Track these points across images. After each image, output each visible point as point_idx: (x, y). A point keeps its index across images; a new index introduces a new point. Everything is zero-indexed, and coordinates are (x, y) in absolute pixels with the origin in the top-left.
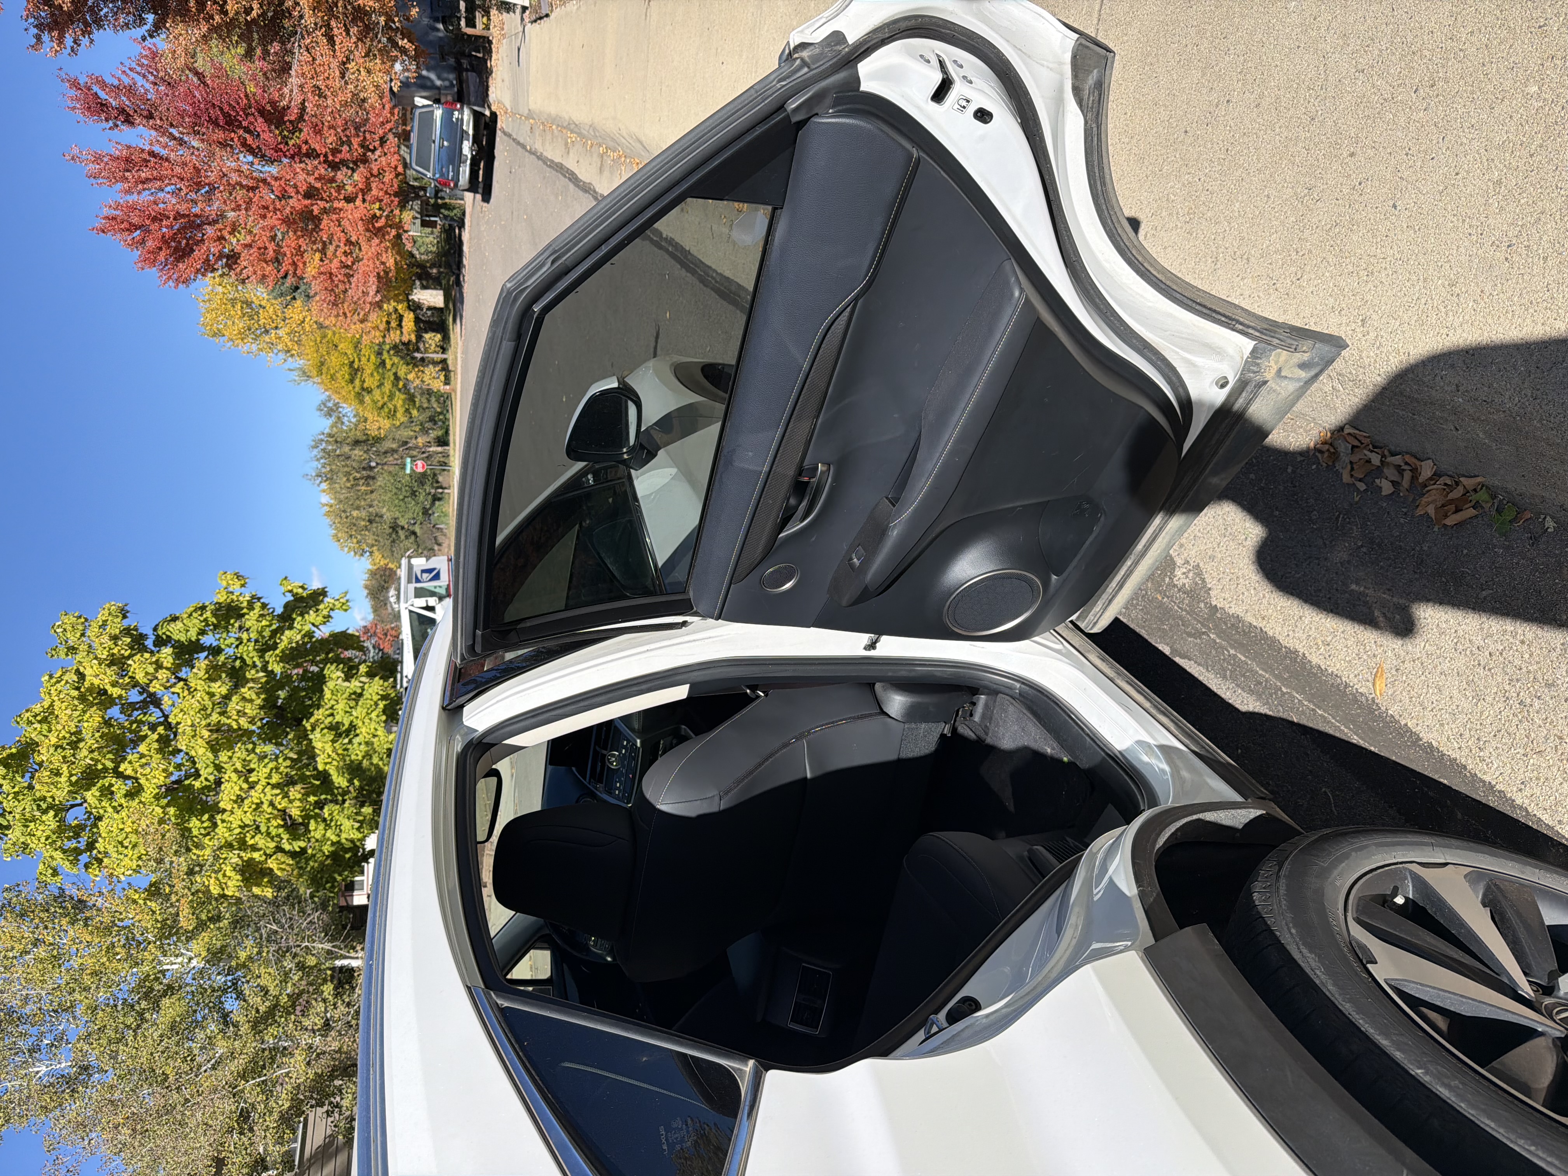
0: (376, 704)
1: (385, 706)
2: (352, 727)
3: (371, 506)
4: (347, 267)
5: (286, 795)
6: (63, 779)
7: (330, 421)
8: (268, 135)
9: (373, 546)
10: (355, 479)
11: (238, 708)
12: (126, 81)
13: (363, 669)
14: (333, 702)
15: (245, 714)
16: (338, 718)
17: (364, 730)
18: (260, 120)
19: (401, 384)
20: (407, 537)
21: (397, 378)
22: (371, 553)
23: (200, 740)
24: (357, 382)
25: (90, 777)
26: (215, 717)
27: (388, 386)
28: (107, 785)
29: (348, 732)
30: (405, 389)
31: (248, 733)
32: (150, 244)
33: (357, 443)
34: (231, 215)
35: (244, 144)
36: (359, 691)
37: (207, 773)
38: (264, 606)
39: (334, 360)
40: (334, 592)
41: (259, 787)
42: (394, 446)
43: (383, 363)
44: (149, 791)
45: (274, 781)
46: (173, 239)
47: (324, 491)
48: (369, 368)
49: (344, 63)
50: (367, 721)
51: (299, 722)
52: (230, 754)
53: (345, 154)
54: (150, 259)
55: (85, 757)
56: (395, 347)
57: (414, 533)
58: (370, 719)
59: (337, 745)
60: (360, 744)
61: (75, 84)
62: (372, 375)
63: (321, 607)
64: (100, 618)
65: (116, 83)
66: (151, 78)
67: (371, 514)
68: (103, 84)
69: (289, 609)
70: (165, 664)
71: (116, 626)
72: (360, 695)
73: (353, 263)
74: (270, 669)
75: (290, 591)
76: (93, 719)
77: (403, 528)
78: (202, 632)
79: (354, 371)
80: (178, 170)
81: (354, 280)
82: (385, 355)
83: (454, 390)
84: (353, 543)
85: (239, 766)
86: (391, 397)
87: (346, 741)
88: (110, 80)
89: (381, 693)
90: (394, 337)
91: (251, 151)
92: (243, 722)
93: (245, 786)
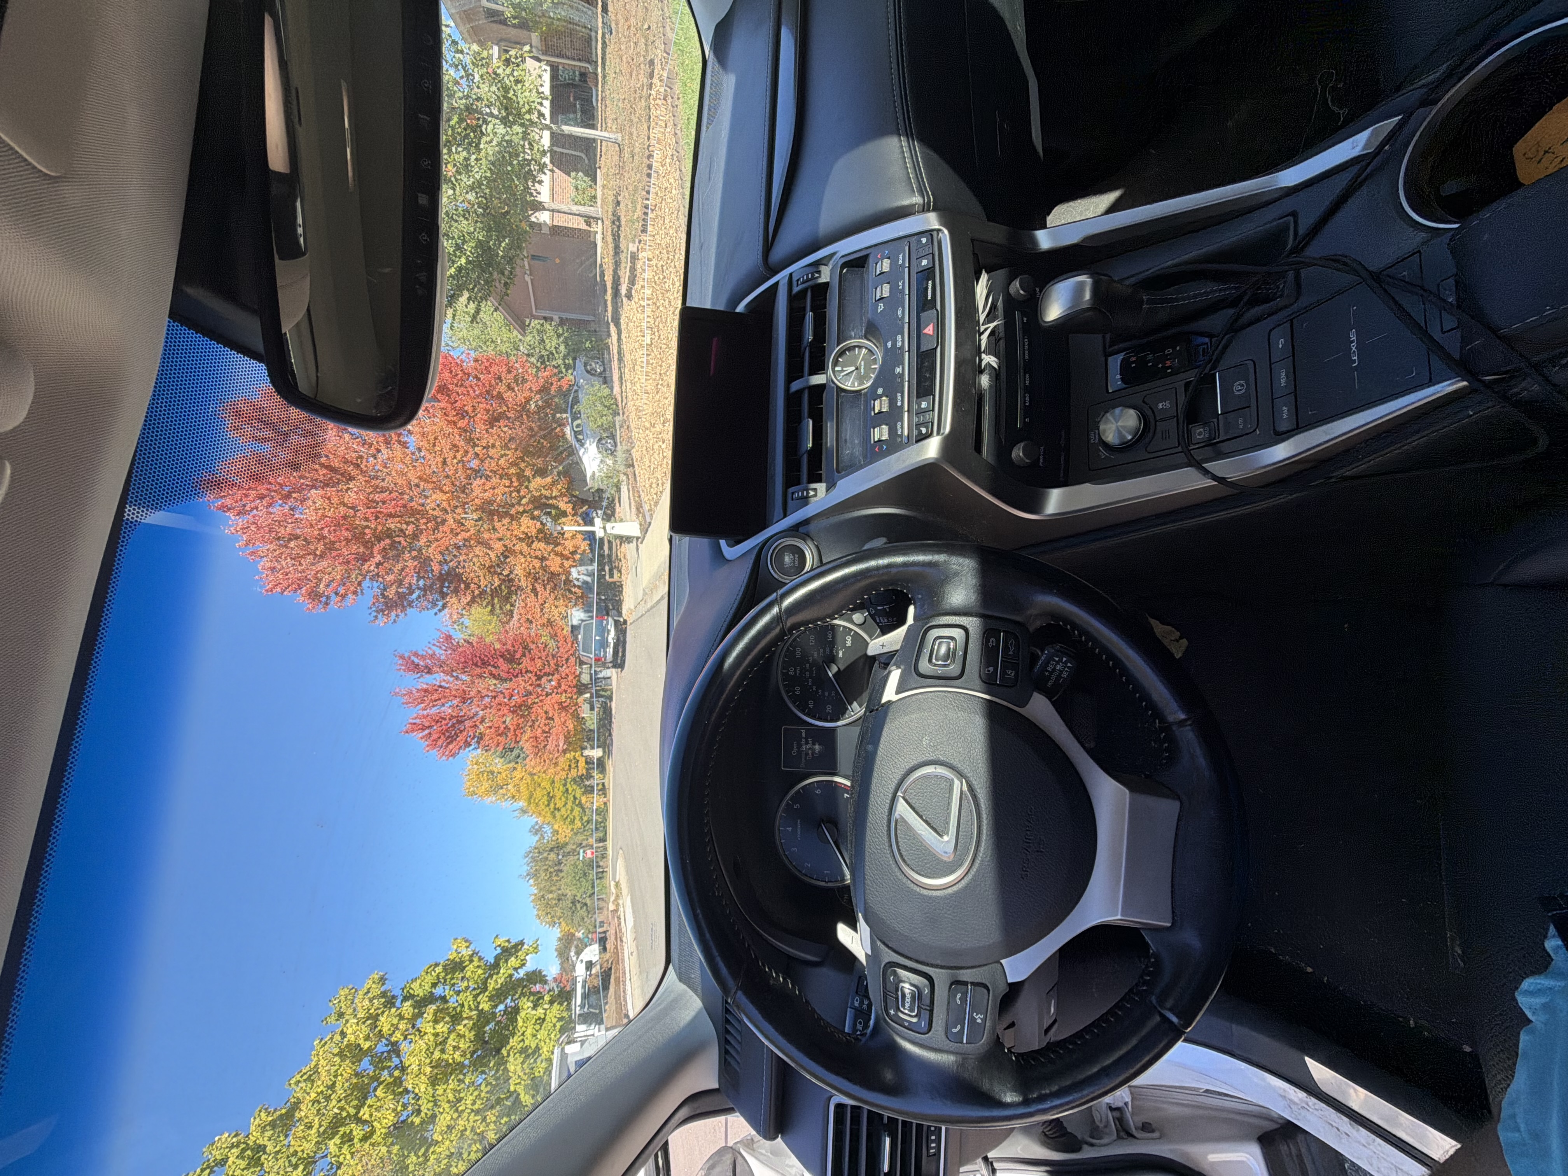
0: (555, 1026)
1: (561, 1026)
2: (538, 1048)
3: (559, 889)
4: (546, 732)
5: (484, 1119)
6: (314, 1130)
7: (537, 838)
8: (503, 665)
9: (560, 917)
10: (551, 873)
11: (454, 1044)
12: (430, 652)
13: (547, 998)
14: (524, 1029)
15: (459, 1048)
16: (527, 1043)
17: (545, 1049)
18: (501, 660)
19: (577, 801)
20: (581, 908)
21: (575, 798)
22: (560, 923)
23: (423, 1077)
24: (552, 806)
25: (336, 1123)
26: (437, 1055)
27: (570, 804)
28: (348, 1132)
29: (534, 1052)
30: (580, 805)
31: (461, 1065)
32: (435, 736)
33: (551, 850)
34: (481, 713)
35: (491, 674)
36: (543, 1016)
37: (426, 1107)
38: (480, 959)
39: (538, 793)
40: (528, 942)
41: (465, 1114)
42: (574, 847)
43: (567, 790)
44: (380, 1130)
45: (476, 1107)
46: (447, 730)
47: (531, 886)
48: (559, 794)
49: (542, 604)
50: (548, 1041)
51: (498, 1051)
52: (445, 1087)
53: (547, 669)
54: (434, 744)
55: (334, 1107)
56: (574, 780)
57: (586, 904)
58: (550, 1039)
59: (525, 1066)
60: (542, 1061)
61: (402, 657)
62: (560, 799)
63: (520, 953)
64: (367, 986)
65: (424, 653)
66: (444, 648)
67: (559, 895)
68: (416, 654)
69: (497, 958)
70: (406, 1016)
71: (376, 990)
72: (544, 1020)
73: (550, 729)
74: (480, 1008)
75: (499, 946)
76: (347, 1069)
77: (579, 902)
78: (434, 985)
79: (550, 798)
80: (454, 692)
81: (550, 740)
82: (568, 786)
83: (609, 801)
84: (548, 919)
85: (451, 1097)
86: (572, 810)
87: (532, 1061)
88: (421, 653)
89: (558, 1016)
90: (574, 773)
91: (494, 677)
92: (457, 1056)
93: (455, 1115)
